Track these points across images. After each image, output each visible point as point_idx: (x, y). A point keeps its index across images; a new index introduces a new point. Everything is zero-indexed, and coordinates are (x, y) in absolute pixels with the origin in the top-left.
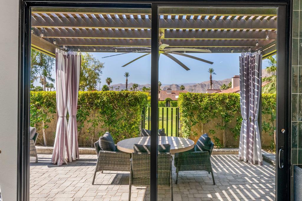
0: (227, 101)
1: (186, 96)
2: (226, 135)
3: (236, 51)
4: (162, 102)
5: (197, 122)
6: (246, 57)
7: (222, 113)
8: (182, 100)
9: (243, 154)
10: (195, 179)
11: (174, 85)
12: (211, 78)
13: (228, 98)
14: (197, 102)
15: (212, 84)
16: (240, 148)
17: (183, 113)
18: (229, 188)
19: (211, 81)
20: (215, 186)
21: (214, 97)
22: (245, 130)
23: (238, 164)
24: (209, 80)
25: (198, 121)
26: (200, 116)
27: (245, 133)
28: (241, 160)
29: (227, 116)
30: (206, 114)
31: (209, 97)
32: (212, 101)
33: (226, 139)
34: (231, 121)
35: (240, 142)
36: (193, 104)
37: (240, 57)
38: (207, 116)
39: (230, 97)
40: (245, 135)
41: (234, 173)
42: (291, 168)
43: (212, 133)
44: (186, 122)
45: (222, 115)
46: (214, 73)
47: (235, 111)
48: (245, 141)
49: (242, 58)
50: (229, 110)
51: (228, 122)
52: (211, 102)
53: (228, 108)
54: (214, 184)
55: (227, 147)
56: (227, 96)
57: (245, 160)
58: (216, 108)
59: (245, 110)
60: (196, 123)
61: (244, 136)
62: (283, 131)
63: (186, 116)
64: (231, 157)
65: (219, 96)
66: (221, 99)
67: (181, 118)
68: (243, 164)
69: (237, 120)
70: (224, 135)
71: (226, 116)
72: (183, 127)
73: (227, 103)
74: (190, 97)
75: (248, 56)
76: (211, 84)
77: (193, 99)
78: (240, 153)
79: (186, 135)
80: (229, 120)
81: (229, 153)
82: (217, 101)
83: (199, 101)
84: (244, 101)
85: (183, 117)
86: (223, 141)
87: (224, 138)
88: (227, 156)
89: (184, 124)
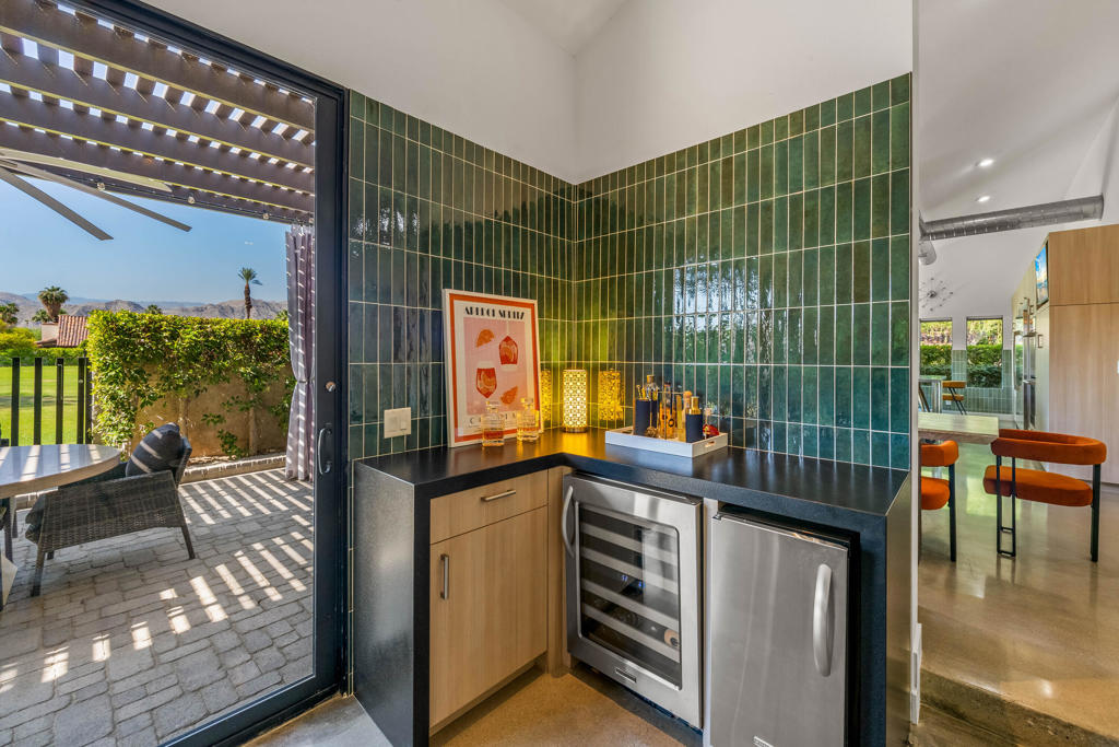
0: (258, 338)
1: (115, 320)
2: (257, 425)
3: (278, 216)
4: (67, 350)
5: (161, 397)
6: (304, 237)
7: (242, 370)
8: (98, 332)
9: (296, 461)
10: (126, 560)
11: (122, 302)
12: (248, 292)
13: (261, 331)
14: (159, 340)
15: (251, 307)
16: (289, 448)
17: (103, 370)
18: (240, 553)
19: (248, 299)
20: (196, 561)
21: (218, 327)
22: (302, 405)
23: (282, 487)
24: (243, 298)
25: (163, 394)
26: (168, 378)
27: (302, 411)
28: (292, 478)
29: (258, 375)
30: (191, 372)
31: (201, 328)
32: (211, 338)
33: (259, 432)
34: (268, 388)
35: (290, 435)
36: (143, 344)
37: (287, 233)
38: (195, 378)
39: (267, 330)
40: (302, 417)
41: (267, 512)
42: (348, 469)
43: (212, 424)
44: (113, 398)
45: (242, 374)
46: (257, 282)
47: (280, 363)
48: (302, 430)
49: (295, 239)
50: (265, 361)
51: (261, 390)
52: (207, 341)
53: (262, 358)
54: (192, 556)
55: (260, 452)
56: (258, 327)
57: (301, 477)
58: (226, 358)
59: (301, 358)
60: (154, 399)
61: (299, 420)
62: (331, 386)
63: (114, 380)
64: (271, 475)
65: (232, 326)
66: (238, 332)
67: (96, 387)
68: (297, 485)
69: (287, 386)
70: (252, 423)
71: (255, 377)
72: (106, 414)
73: (259, 345)
74: (130, 325)
75: (309, 236)
76: (249, 307)
77: (144, 331)
78: (289, 461)
79: (115, 437)
80: (264, 385)
81: (262, 466)
82: (229, 338)
83: (166, 337)
84: (300, 337)
85: (103, 383)
86: (248, 440)
87: (251, 434)
88: (259, 475)
89: (108, 406)
